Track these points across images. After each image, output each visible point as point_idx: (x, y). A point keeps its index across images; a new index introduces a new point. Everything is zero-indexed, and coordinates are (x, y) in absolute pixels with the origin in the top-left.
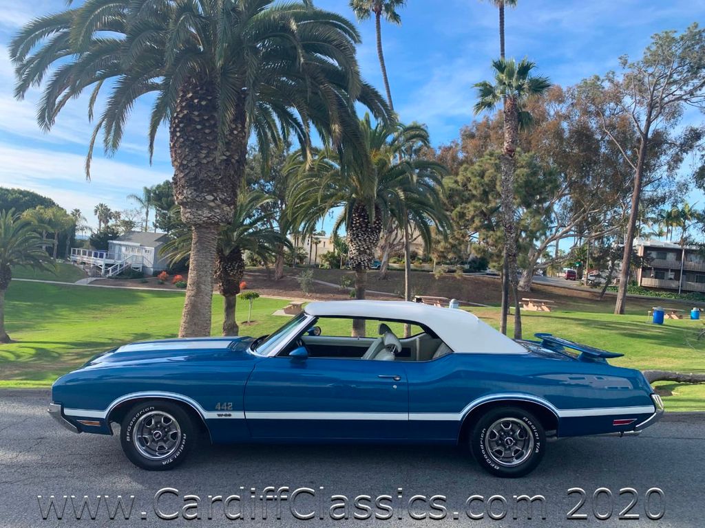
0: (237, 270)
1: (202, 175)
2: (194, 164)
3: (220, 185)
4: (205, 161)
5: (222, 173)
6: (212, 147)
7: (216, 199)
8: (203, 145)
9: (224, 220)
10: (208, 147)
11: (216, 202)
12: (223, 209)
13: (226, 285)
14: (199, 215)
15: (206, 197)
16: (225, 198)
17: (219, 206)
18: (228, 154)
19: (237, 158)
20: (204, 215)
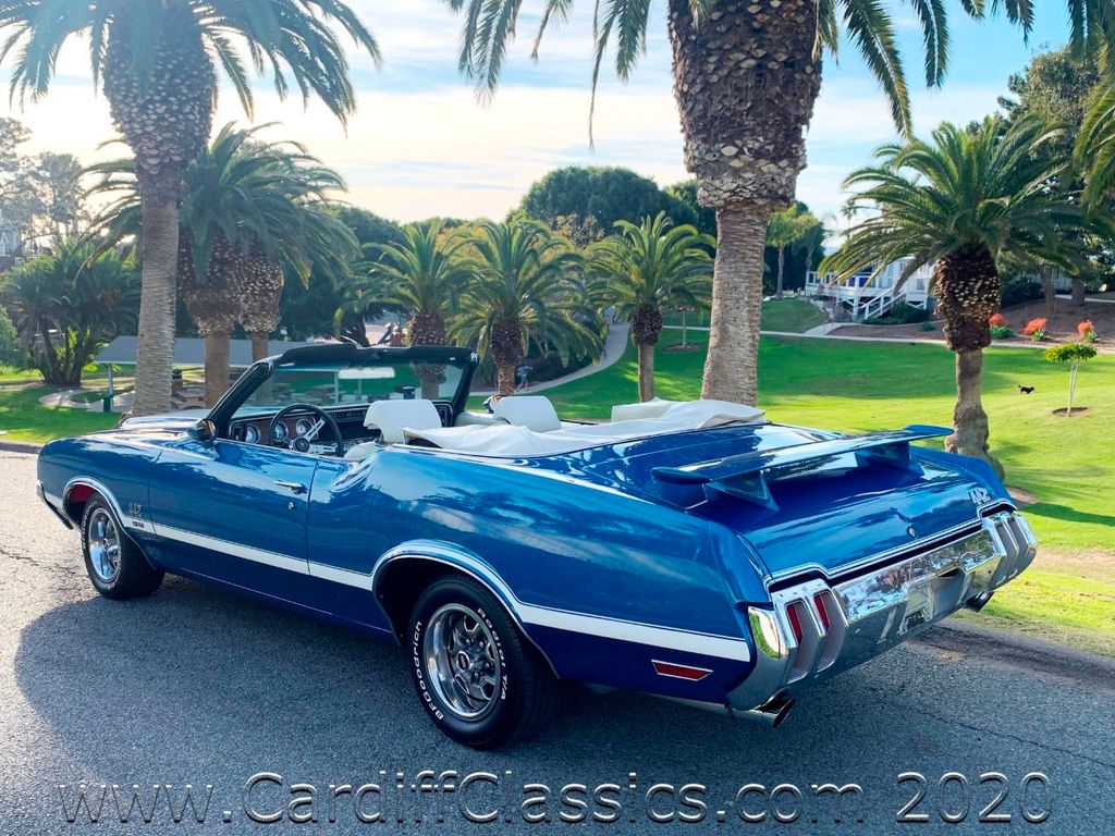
0: (980, 296)
1: (716, 107)
2: (697, 88)
3: (749, 122)
4: (715, 78)
5: (751, 95)
6: (727, 47)
7: (741, 152)
8: (711, 45)
9: (765, 193)
10: (720, 48)
11: (742, 157)
12: (760, 169)
13: (957, 328)
14: (716, 189)
15: (724, 151)
16: (762, 147)
17: (750, 164)
18: (761, 53)
19: (784, 58)
20: (724, 188)
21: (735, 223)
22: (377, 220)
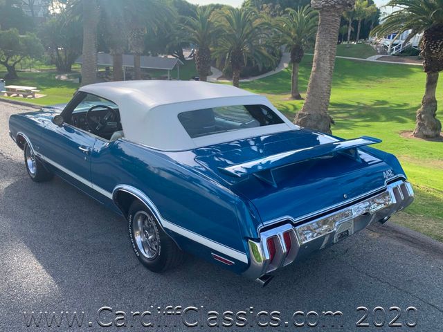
14: (319, 0)
21: (326, 16)
22: (188, 4)
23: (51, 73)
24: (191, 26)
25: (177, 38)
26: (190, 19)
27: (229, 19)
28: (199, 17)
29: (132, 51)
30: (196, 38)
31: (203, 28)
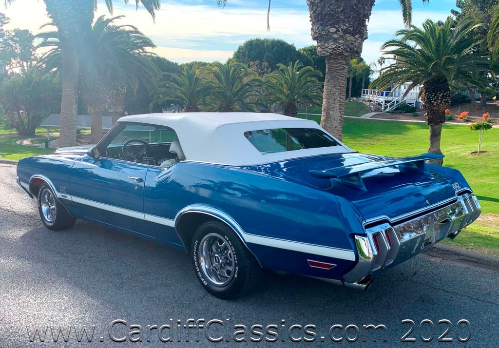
22: (168, 62)
23: (12, 138)
24: (177, 83)
25: (161, 96)
26: (175, 75)
27: (217, 76)
28: (185, 74)
29: (110, 111)
30: (183, 96)
31: (190, 85)
